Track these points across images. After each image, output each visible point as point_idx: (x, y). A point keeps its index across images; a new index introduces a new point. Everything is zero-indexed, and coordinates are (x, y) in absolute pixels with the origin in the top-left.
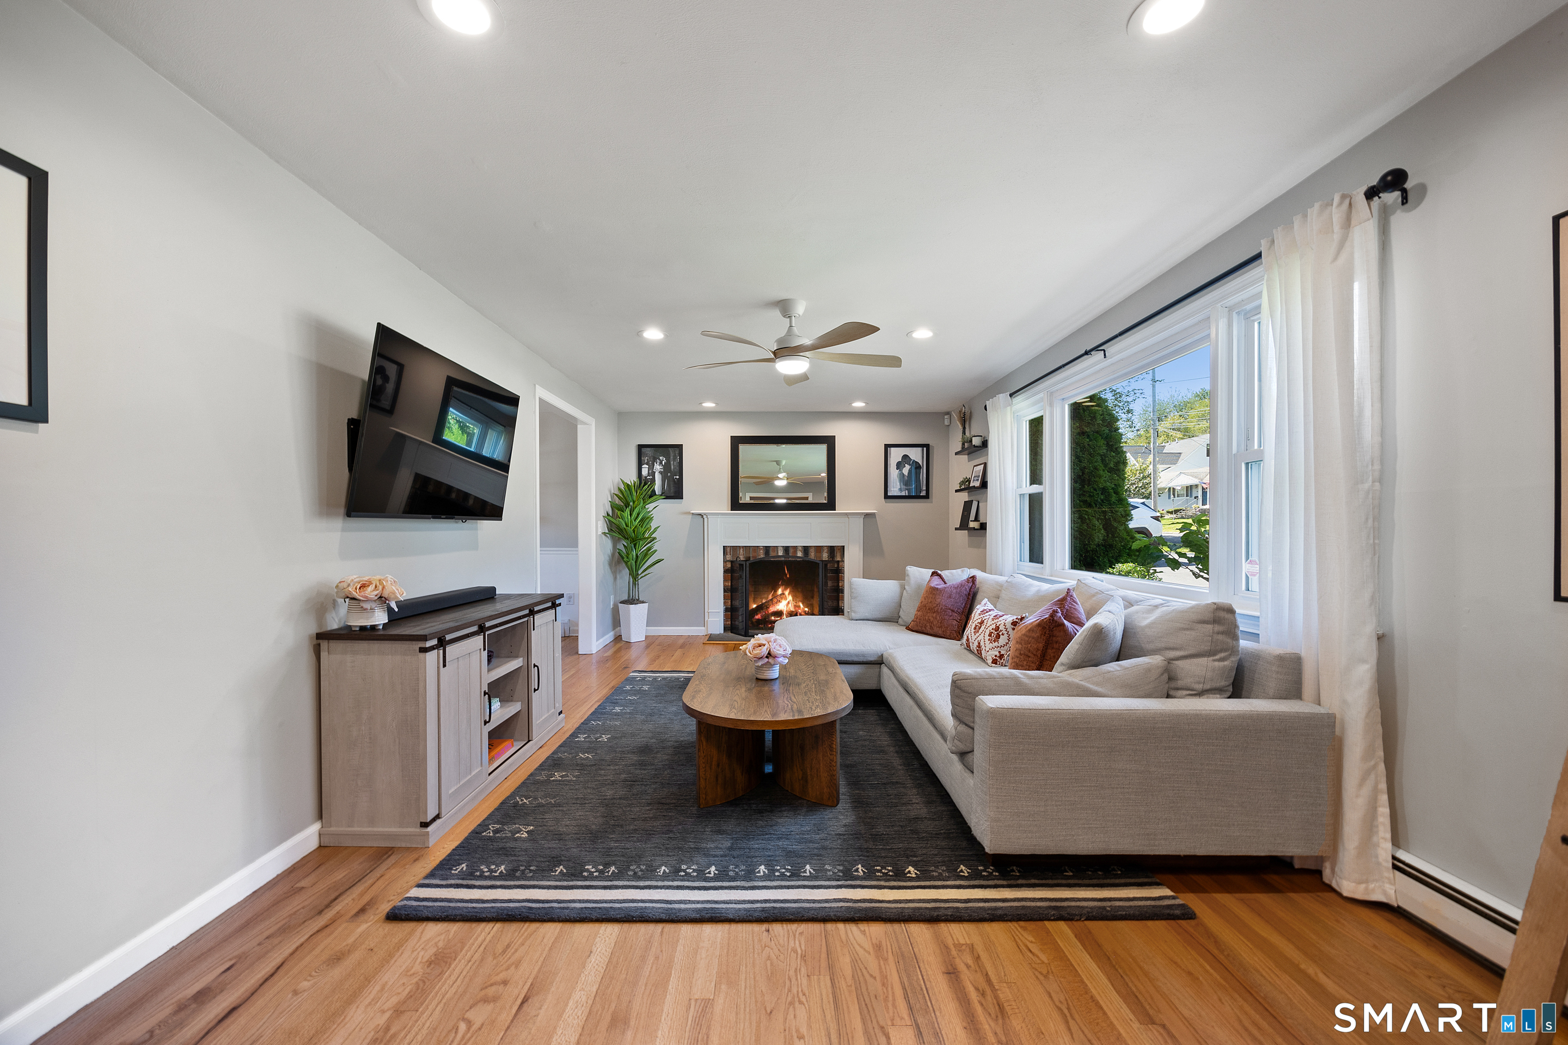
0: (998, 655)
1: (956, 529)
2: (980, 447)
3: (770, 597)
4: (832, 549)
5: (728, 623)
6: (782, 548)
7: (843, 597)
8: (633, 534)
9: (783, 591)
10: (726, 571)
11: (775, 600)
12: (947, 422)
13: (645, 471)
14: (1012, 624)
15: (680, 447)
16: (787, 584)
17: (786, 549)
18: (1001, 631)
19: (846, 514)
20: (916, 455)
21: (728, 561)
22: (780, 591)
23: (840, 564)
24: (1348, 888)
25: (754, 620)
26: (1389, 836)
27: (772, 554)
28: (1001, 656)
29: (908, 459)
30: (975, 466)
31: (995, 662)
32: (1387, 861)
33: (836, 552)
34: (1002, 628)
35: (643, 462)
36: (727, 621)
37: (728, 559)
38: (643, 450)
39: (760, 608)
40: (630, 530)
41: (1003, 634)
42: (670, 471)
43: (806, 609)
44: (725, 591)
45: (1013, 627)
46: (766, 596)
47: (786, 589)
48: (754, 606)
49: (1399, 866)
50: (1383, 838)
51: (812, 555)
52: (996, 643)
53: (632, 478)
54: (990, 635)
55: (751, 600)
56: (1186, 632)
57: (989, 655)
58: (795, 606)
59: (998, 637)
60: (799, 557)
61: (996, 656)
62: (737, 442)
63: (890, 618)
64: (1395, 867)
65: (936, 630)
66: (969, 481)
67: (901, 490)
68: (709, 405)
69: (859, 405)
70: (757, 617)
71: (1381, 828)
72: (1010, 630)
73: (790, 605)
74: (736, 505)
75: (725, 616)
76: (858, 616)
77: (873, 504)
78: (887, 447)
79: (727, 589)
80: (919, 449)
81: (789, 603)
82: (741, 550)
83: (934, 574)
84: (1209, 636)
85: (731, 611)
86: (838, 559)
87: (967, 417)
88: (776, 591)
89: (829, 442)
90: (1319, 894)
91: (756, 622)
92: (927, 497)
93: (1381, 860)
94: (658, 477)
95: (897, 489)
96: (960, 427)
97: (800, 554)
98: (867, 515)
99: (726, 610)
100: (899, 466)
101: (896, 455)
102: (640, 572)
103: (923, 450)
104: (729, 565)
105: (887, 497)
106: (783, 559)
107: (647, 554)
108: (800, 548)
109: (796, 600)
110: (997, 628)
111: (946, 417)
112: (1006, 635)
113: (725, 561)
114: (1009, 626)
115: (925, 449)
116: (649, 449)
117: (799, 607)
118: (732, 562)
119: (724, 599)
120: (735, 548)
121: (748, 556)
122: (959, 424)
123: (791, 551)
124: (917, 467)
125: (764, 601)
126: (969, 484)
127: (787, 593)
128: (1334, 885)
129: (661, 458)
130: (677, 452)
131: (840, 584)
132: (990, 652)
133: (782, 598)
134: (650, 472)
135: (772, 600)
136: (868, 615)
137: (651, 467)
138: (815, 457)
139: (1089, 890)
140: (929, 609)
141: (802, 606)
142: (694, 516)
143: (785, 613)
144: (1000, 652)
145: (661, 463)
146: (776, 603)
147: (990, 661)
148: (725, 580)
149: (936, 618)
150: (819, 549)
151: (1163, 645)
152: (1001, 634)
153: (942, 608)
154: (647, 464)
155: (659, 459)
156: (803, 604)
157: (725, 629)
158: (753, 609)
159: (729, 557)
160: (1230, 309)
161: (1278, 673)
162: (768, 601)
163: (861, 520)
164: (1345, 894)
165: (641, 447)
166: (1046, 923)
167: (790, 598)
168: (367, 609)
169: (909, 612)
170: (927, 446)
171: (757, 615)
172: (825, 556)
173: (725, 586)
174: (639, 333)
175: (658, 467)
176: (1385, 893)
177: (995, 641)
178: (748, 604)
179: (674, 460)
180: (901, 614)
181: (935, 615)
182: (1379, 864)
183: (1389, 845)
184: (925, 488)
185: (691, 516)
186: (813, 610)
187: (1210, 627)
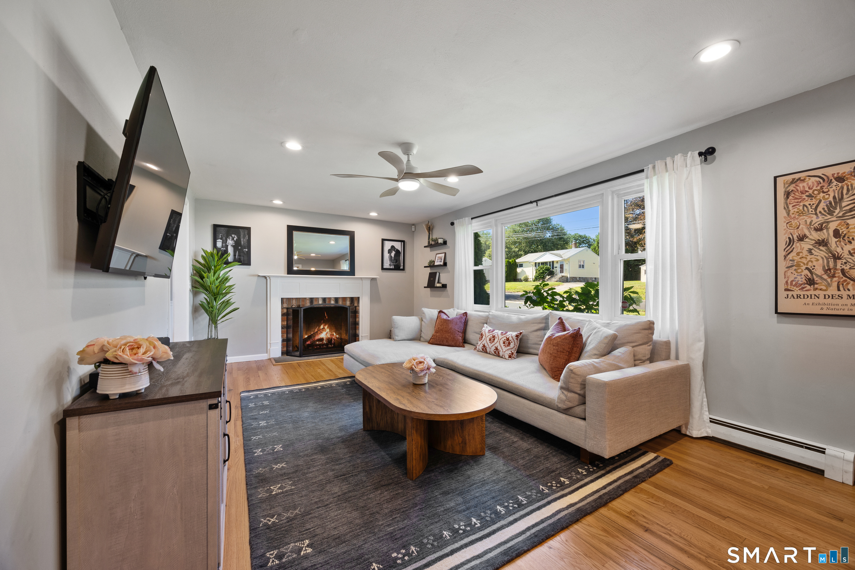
0: (511, 353)
1: (425, 287)
2: (442, 244)
3: (316, 330)
4: (352, 299)
5: (284, 349)
6: (321, 299)
7: (359, 327)
8: (216, 290)
9: (324, 326)
10: (283, 315)
11: (319, 332)
12: (413, 229)
13: (219, 244)
14: (516, 336)
15: (248, 229)
16: (325, 322)
17: (324, 299)
18: (510, 340)
19: (361, 278)
20: (398, 246)
21: (285, 308)
22: (322, 327)
23: (357, 308)
24: (695, 433)
25: (306, 345)
26: (707, 409)
27: (315, 303)
28: (512, 354)
29: (394, 248)
30: (437, 254)
31: (510, 357)
32: (708, 420)
33: (355, 301)
34: (510, 339)
35: (217, 237)
36: (283, 348)
37: (284, 307)
38: (218, 229)
39: (309, 337)
40: (213, 287)
41: (512, 342)
42: (240, 245)
43: (337, 336)
44: (282, 328)
45: (516, 338)
46: (313, 330)
47: (325, 325)
48: (306, 336)
49: (712, 421)
50: (705, 411)
51: (340, 303)
52: (509, 347)
53: (209, 248)
54: (504, 343)
55: (304, 333)
56: (637, 334)
57: (506, 354)
58: (331, 335)
59: (509, 344)
60: (332, 304)
61: (510, 354)
62: (291, 229)
63: (417, 338)
64: (711, 421)
65: (450, 343)
66: (434, 262)
67: (390, 265)
68: (278, 202)
69: (373, 214)
70: (308, 343)
71: (705, 407)
72: (515, 339)
73: (328, 334)
74: (290, 271)
75: (283, 345)
76: (399, 338)
77: (376, 273)
78: (383, 240)
79: (284, 327)
80: (400, 243)
81: (327, 333)
82: (294, 301)
83: (440, 312)
84: (647, 335)
85: (286, 341)
86: (356, 305)
87: (431, 227)
88: (320, 326)
89: (351, 235)
90: (684, 439)
91: (307, 346)
92: (403, 269)
93: (705, 420)
94: (230, 250)
95: (388, 265)
96: (427, 233)
97: (333, 302)
98: (373, 279)
99: (283, 341)
100: (390, 251)
101: (388, 245)
102: (219, 318)
103: (401, 244)
104: (285, 311)
105: (383, 269)
106: (322, 306)
107: (227, 303)
108: (333, 299)
109: (331, 331)
110: (508, 339)
111: (413, 226)
112: (513, 342)
113: (282, 308)
114: (515, 338)
115: (403, 243)
116: (223, 228)
117: (333, 335)
118: (287, 309)
119: (282, 333)
120: (289, 300)
121: (298, 304)
122: (427, 231)
123: (327, 301)
124: (398, 252)
125: (312, 333)
126: (434, 263)
127: (326, 327)
128: (688, 433)
129: (233, 236)
130: (246, 232)
131: (357, 320)
132: (507, 352)
133: (323, 331)
134: (224, 245)
135: (317, 332)
136: (404, 337)
137: (225, 242)
138: (343, 243)
139: (633, 463)
140: (445, 331)
141: (335, 334)
142: (259, 278)
143: (325, 339)
144: (511, 351)
145: (233, 239)
146: (320, 334)
147: (507, 357)
148: (282, 321)
149: (450, 336)
150: (344, 299)
151: (626, 341)
152: (510, 342)
153: (453, 330)
154: (221, 239)
155: (232, 236)
156: (335, 333)
157: (283, 353)
158: (305, 338)
159: (285, 305)
160: (613, 192)
161: (666, 349)
162: (315, 333)
163: (369, 282)
164: (694, 436)
165: (216, 227)
166: (639, 486)
167: (328, 330)
168: (136, 373)
169: (428, 333)
170: (404, 242)
171: (308, 341)
172: (348, 303)
173: (282, 325)
174: (282, 144)
175: (230, 242)
176: (707, 432)
177: (508, 346)
178: (302, 336)
179: (244, 238)
180: (423, 335)
181: (449, 334)
182: (704, 421)
183: (707, 413)
184: (402, 265)
185: (256, 278)
186: (341, 336)
187: (647, 331)
